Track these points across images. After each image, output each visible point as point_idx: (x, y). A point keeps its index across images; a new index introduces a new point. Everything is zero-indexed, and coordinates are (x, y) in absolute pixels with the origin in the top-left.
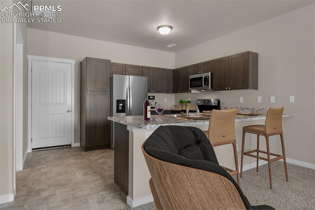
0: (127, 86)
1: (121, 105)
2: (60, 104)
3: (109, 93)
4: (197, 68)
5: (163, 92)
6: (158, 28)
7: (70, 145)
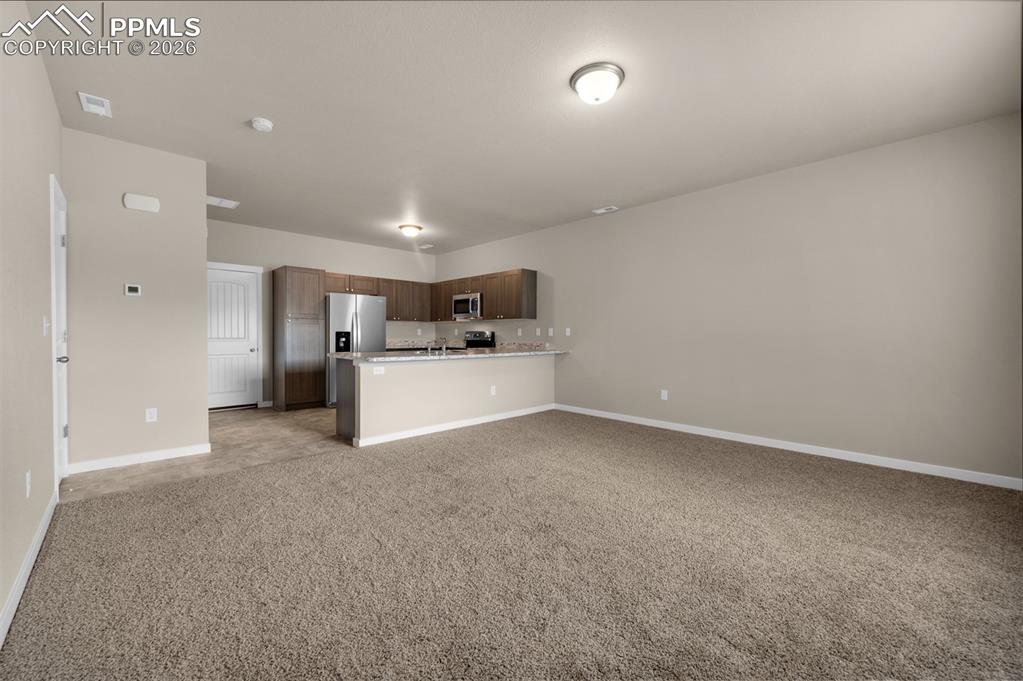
0: (352, 310)
1: (344, 339)
2: (238, 338)
3: (322, 322)
4: (463, 284)
5: (413, 320)
6: (401, 227)
7: (256, 405)
